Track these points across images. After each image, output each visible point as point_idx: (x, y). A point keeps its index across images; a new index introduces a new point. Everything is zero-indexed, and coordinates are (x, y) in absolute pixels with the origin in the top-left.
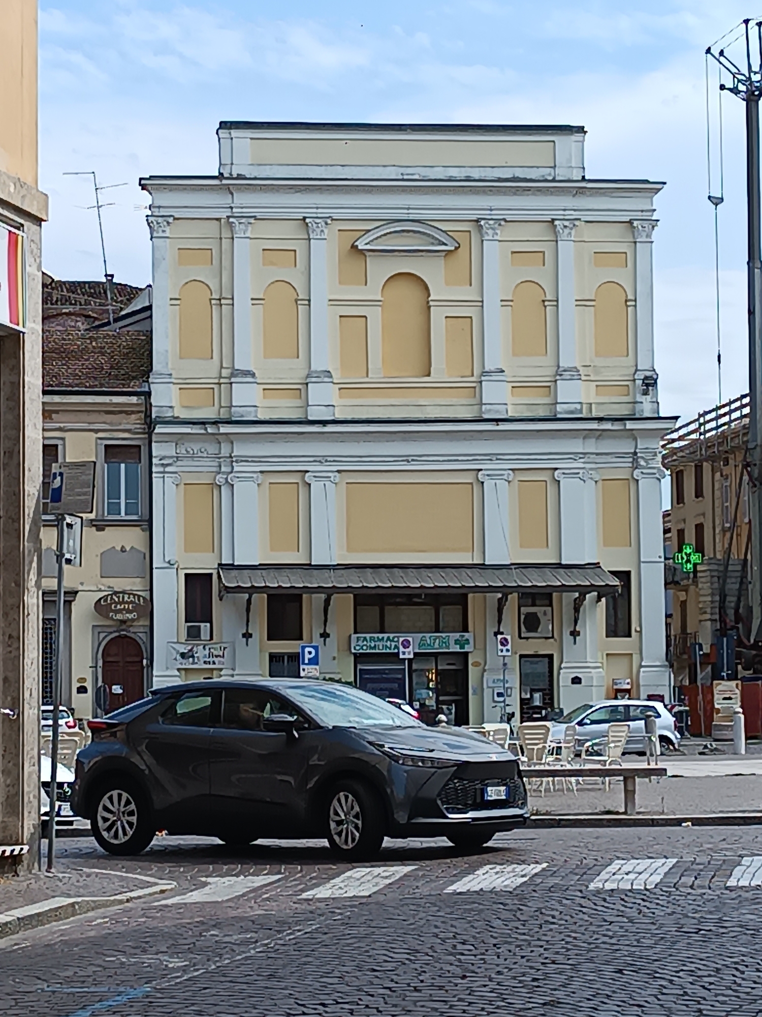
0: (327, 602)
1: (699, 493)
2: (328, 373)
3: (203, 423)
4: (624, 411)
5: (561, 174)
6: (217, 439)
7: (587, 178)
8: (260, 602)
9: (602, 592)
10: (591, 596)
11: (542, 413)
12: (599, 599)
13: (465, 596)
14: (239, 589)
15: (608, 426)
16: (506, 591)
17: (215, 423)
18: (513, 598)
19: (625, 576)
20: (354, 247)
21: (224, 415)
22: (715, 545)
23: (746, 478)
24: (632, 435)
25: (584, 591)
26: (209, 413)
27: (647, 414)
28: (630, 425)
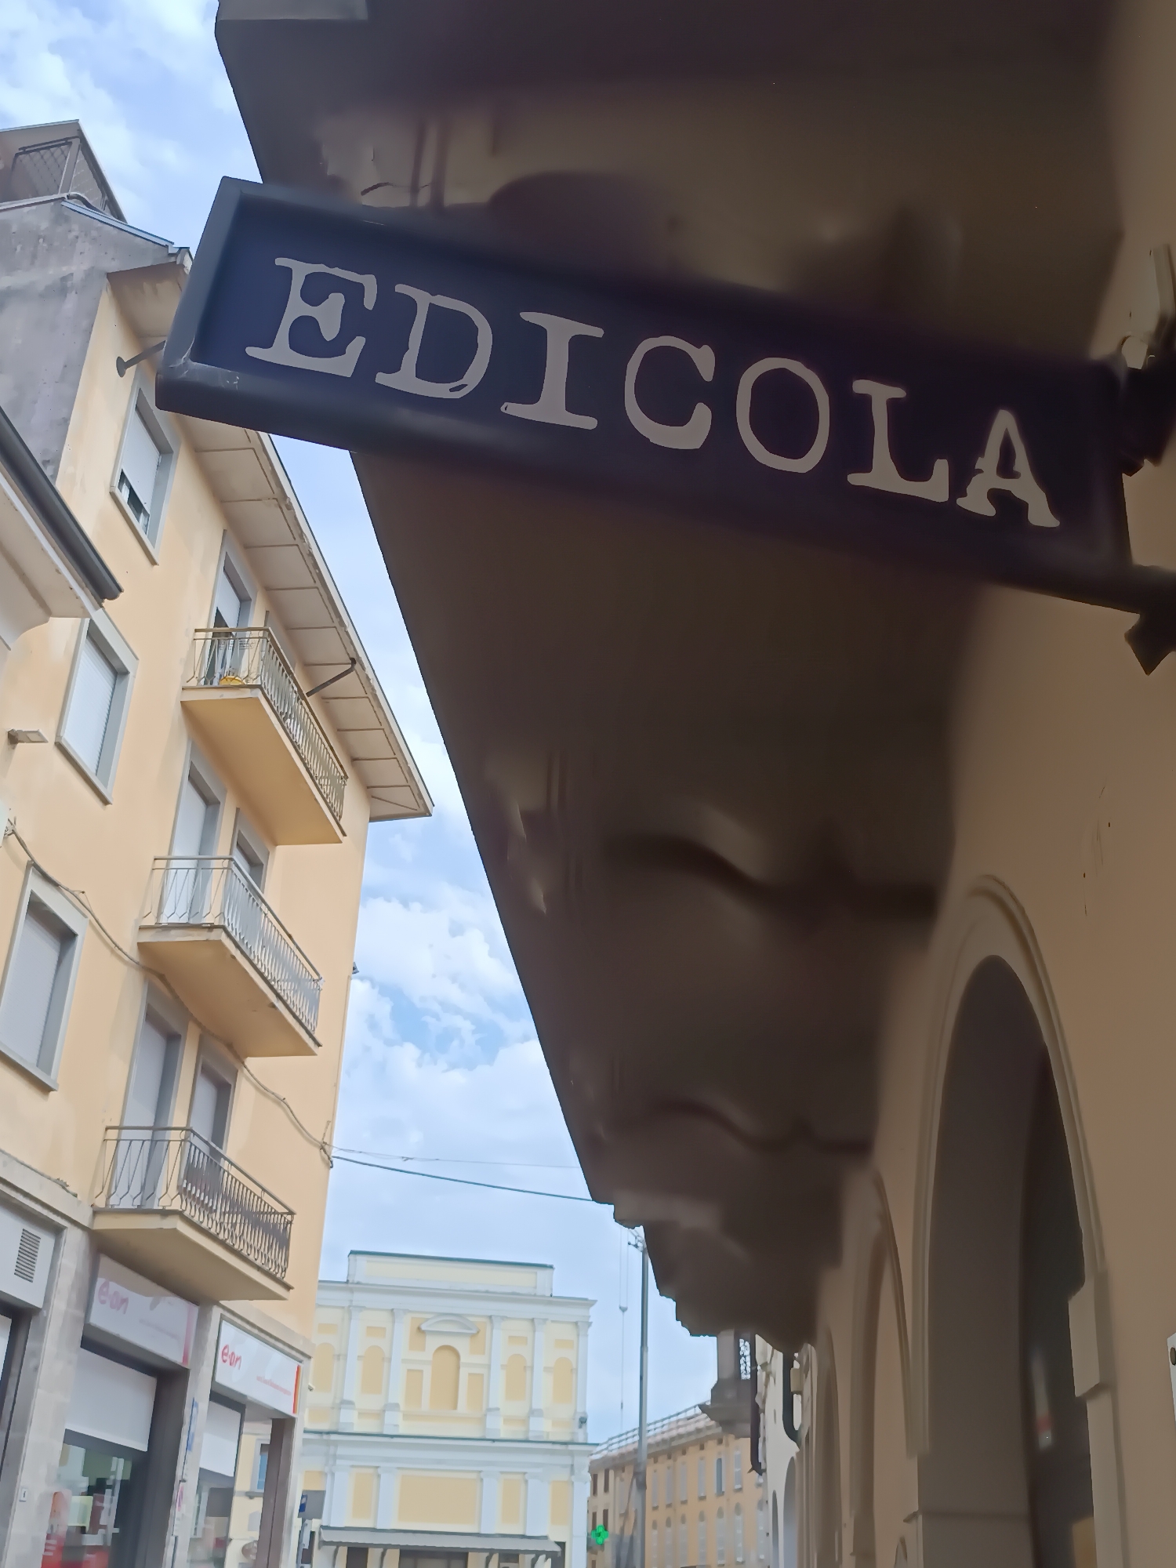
0: (383, 1555)
1: (606, 1489)
2: (397, 1405)
3: (320, 1433)
4: (566, 1438)
5: (539, 1292)
6: (328, 1443)
7: (554, 1295)
8: (343, 1552)
9: (550, 1554)
10: (542, 1557)
11: (521, 1437)
12: (546, 1559)
13: (467, 1554)
14: (331, 1543)
15: (557, 1447)
16: (491, 1552)
17: (328, 1433)
18: (495, 1557)
19: (562, 1545)
20: (419, 1329)
21: (333, 1428)
22: (615, 1524)
23: (635, 1481)
24: (572, 1454)
25: (538, 1553)
26: (325, 1427)
27: (581, 1441)
28: (571, 1447)
